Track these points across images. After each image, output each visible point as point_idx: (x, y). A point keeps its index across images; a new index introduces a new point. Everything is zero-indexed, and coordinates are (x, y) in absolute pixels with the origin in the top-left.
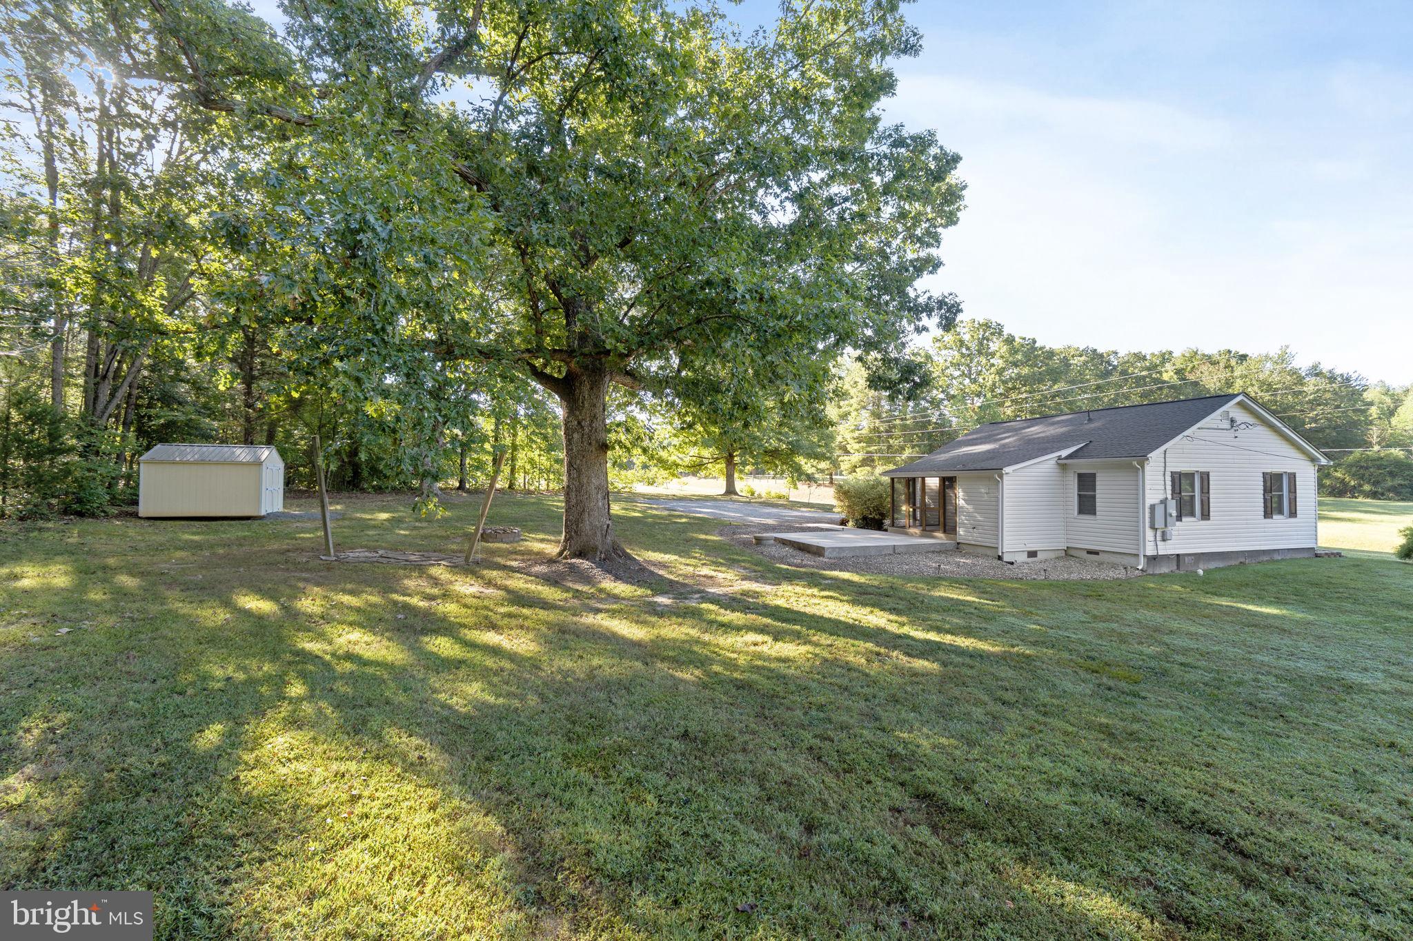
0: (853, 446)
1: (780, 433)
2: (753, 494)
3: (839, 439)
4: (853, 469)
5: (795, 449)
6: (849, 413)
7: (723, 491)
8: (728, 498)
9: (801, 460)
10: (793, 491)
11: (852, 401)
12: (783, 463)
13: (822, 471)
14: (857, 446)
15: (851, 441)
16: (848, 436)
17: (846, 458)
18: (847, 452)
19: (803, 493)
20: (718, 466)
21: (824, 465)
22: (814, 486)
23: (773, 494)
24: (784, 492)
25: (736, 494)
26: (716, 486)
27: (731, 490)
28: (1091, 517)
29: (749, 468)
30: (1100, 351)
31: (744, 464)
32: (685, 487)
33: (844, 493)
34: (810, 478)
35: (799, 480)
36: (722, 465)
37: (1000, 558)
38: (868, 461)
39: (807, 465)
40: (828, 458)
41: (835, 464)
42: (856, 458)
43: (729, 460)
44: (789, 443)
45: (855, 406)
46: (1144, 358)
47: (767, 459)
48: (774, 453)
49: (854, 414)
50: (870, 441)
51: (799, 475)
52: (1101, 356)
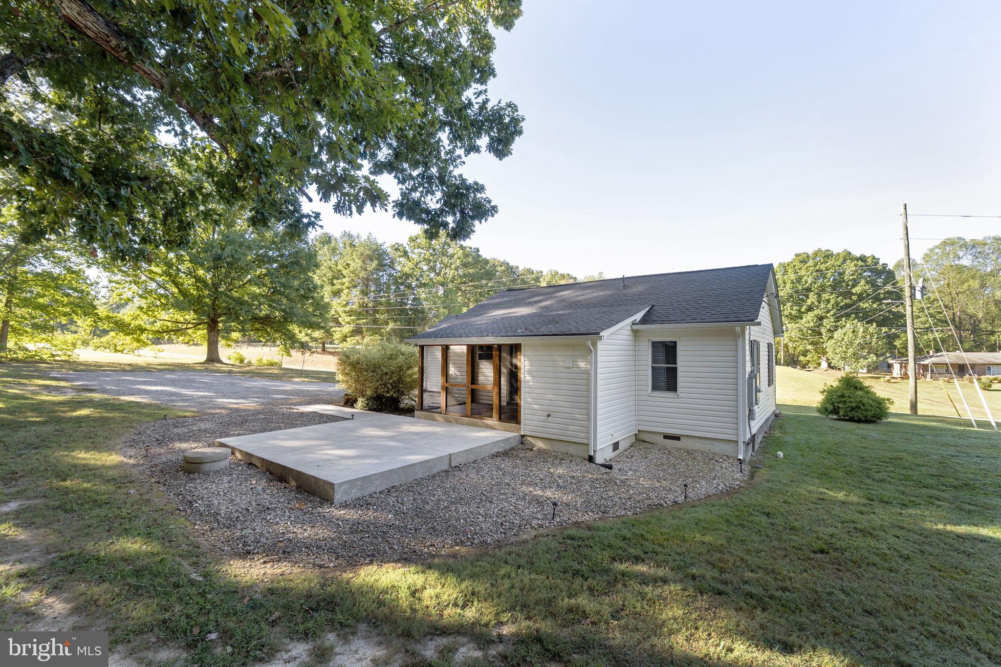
0: (344, 318)
1: (273, 301)
2: (242, 361)
3: (333, 312)
4: (344, 339)
5: (288, 317)
6: (342, 290)
7: (203, 358)
8: (210, 366)
9: (295, 328)
10: (286, 358)
11: (344, 280)
12: (276, 331)
13: (315, 340)
14: (348, 319)
15: (343, 315)
16: (340, 310)
17: (338, 329)
18: (339, 324)
19: (296, 360)
20: (199, 332)
21: (317, 334)
22: (308, 354)
23: (265, 361)
24: (276, 359)
25: (221, 362)
26: (197, 354)
27: (213, 357)
28: (670, 394)
29: (235, 335)
30: (511, 264)
31: (229, 330)
32: (160, 355)
33: (350, 363)
34: (304, 346)
35: (292, 348)
36: (203, 332)
37: (591, 459)
38: (358, 331)
39: (302, 335)
40: (322, 328)
41: (329, 333)
42: (347, 329)
43: (212, 325)
44: (283, 311)
45: (347, 284)
46: (533, 273)
47: (257, 326)
48: (266, 321)
49: (346, 291)
50: (359, 315)
51: (292, 342)
52: (512, 268)
